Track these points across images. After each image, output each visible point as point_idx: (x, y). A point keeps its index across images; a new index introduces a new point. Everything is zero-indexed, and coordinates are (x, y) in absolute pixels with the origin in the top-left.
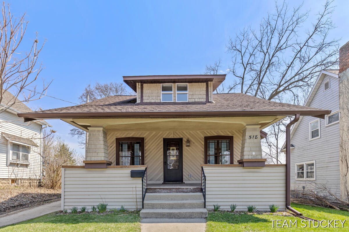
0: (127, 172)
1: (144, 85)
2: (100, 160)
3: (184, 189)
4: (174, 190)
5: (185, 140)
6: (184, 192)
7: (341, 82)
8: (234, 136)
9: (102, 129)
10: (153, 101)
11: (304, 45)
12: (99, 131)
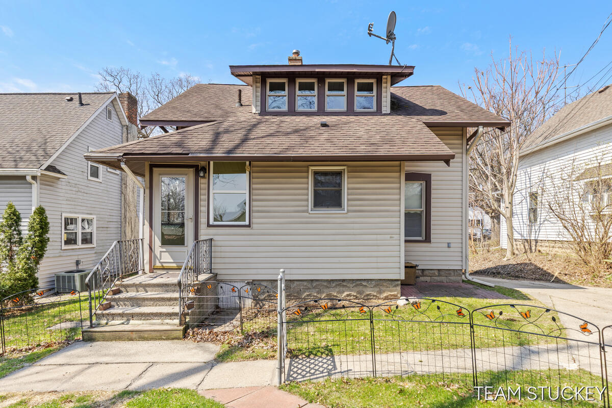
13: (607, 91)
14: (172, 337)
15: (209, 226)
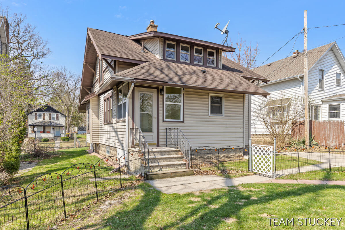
13: (271, 66)
14: (189, 174)
15: (164, 121)
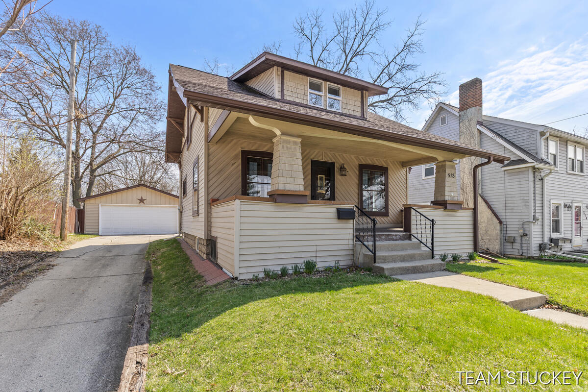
0: (330, 210)
1: (286, 72)
2: (298, 189)
3: (393, 235)
4: (383, 237)
5: (337, 166)
6: (393, 240)
7: (461, 122)
8: (389, 167)
9: (300, 140)
10: (297, 101)
11: (392, 61)
12: (295, 143)
